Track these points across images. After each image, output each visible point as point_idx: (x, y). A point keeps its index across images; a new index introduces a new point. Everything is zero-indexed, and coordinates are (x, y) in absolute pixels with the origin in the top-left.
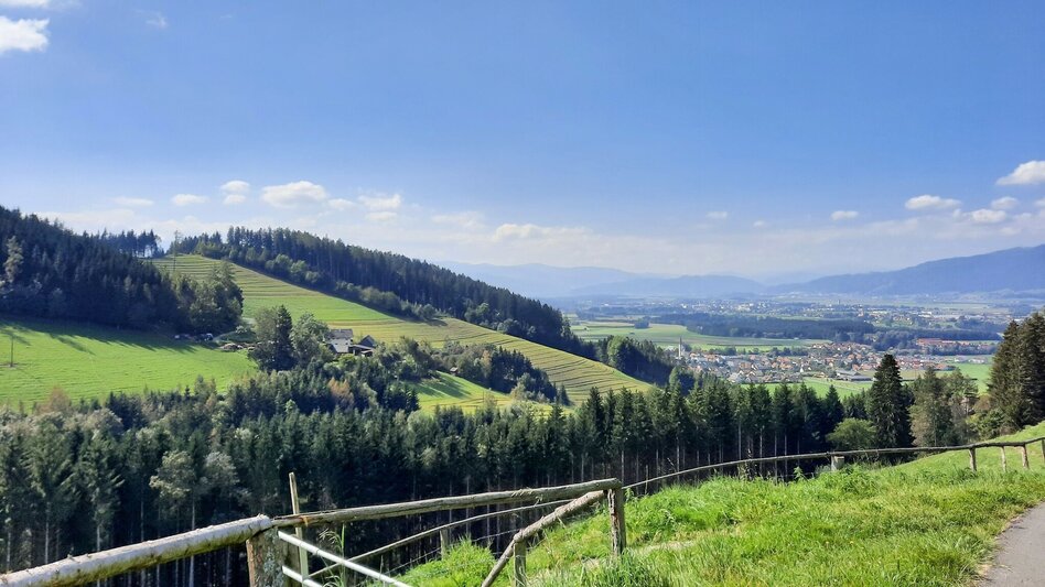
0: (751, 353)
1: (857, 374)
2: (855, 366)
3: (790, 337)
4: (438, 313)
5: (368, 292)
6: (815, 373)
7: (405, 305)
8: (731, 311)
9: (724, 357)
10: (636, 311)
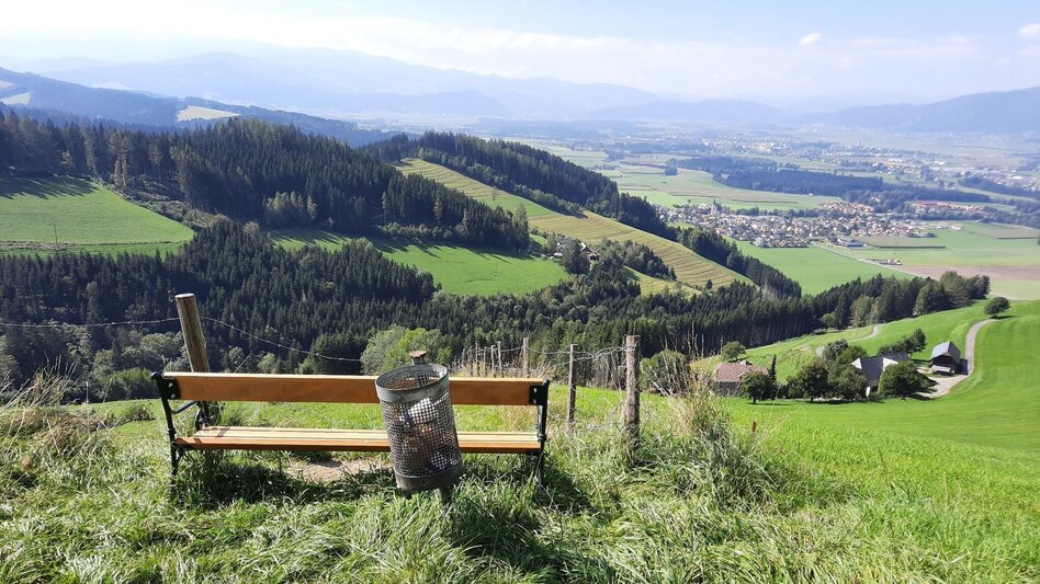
0: (771, 214)
1: (853, 241)
2: (853, 231)
3: (806, 193)
4: (581, 209)
5: (537, 192)
6: (820, 238)
7: (561, 202)
8: (751, 152)
9: (748, 218)
10: (661, 149)
